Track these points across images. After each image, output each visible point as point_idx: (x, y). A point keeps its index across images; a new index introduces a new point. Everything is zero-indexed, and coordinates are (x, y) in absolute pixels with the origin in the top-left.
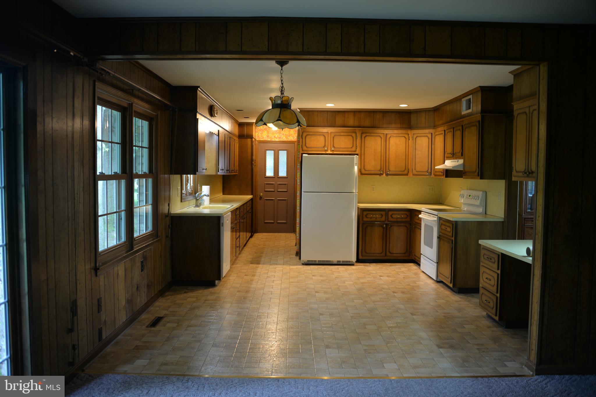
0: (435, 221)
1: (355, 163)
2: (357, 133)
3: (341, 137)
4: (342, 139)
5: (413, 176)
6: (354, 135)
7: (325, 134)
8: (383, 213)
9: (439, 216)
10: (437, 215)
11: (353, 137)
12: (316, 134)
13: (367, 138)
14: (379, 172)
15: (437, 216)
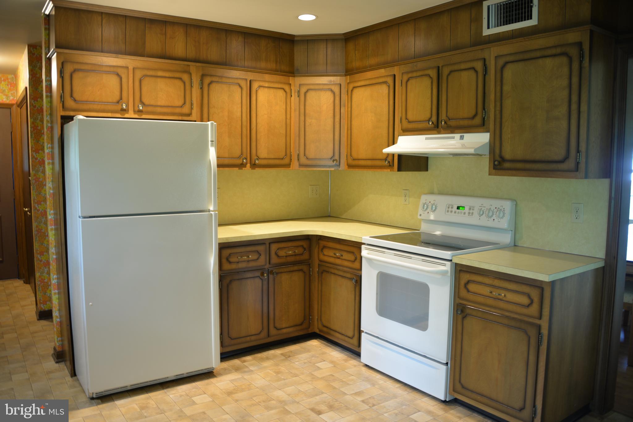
0: (443, 273)
1: (210, 139)
2: (192, 73)
3: (159, 80)
4: (161, 84)
5: (299, 168)
6: (185, 77)
7: (120, 71)
8: (261, 248)
9: (456, 260)
10: (451, 260)
11: (184, 83)
12: (96, 69)
13: (213, 86)
14: (239, 162)
15: (448, 263)
